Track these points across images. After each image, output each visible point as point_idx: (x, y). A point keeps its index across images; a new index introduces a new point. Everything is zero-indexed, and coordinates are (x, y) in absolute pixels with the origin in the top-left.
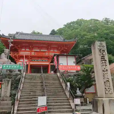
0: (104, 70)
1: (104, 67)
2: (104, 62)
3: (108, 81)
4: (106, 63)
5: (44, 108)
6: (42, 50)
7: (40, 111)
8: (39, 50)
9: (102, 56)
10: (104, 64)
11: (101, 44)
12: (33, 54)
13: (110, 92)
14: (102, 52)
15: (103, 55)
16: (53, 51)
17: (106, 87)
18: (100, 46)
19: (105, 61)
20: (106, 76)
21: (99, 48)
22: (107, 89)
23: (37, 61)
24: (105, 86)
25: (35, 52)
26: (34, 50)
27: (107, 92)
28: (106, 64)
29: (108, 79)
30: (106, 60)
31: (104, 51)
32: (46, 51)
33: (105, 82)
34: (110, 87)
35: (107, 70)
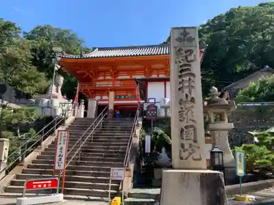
0: (184, 99)
1: (186, 91)
2: (186, 78)
3: (192, 126)
4: (193, 82)
5: (50, 182)
6: (134, 77)
7: (34, 186)
8: (128, 77)
9: (185, 65)
10: (185, 84)
12: (118, 84)
13: (196, 156)
14: (184, 55)
15: (188, 62)
17: (184, 142)
18: (179, 40)
19: (192, 78)
20: (187, 114)
21: (177, 44)
23: (125, 97)
24: (183, 139)
25: (121, 80)
26: (120, 77)
27: (185, 155)
28: (192, 84)
29: (193, 121)
30: (193, 75)
31: (191, 52)
33: (182, 131)
34: (195, 141)
35: (193, 100)
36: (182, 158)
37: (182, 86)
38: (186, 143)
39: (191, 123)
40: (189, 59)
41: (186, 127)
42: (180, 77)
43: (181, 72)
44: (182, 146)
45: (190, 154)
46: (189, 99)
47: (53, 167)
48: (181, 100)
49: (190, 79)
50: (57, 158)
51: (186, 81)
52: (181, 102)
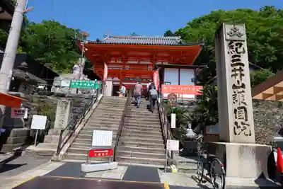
0: (236, 84)
1: (238, 78)
2: (238, 67)
3: (243, 108)
4: (243, 70)
6: (142, 62)
8: (137, 62)
9: (235, 56)
10: (238, 72)
12: (127, 68)
14: (235, 47)
17: (237, 120)
18: (230, 34)
19: (242, 67)
20: (239, 97)
21: (228, 37)
22: (239, 124)
23: (133, 80)
24: (236, 118)
25: (130, 65)
26: (129, 62)
27: (238, 131)
28: (242, 72)
29: (245, 103)
30: (243, 65)
31: (241, 45)
32: (149, 63)
33: (235, 111)
34: (246, 120)
35: (243, 86)
36: (236, 134)
37: (234, 73)
38: (239, 122)
39: (242, 105)
40: (239, 50)
41: (239, 108)
42: (232, 65)
43: (233, 61)
44: (236, 123)
45: (242, 130)
46: (241, 85)
48: (234, 85)
49: (240, 68)
51: (237, 70)
52: (234, 87)
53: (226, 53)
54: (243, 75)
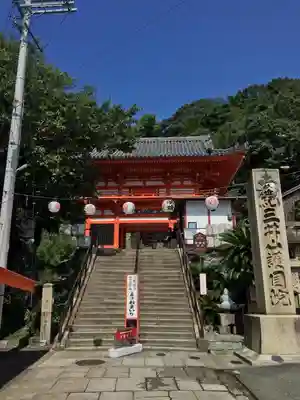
0: (271, 244)
1: (273, 236)
2: (271, 223)
3: (279, 272)
4: (277, 227)
6: (148, 183)
8: (140, 184)
9: (269, 210)
10: (272, 229)
11: (267, 177)
13: (286, 301)
14: (267, 198)
15: (272, 206)
16: (178, 183)
17: (274, 288)
18: (261, 183)
19: (276, 222)
20: (275, 259)
21: (260, 187)
22: (276, 292)
24: (273, 284)
25: (130, 188)
27: (275, 300)
28: (278, 230)
29: (281, 267)
30: (278, 220)
32: (161, 183)
33: (271, 276)
34: (285, 287)
35: (279, 245)
36: (273, 304)
37: (267, 230)
38: (276, 289)
39: (279, 269)
40: (273, 202)
41: (275, 273)
42: (265, 221)
43: (266, 216)
45: (280, 299)
46: (276, 244)
47: (124, 316)
48: (268, 245)
50: (128, 306)
51: (271, 227)
52: (269, 247)
53: (257, 206)
54: (278, 232)
